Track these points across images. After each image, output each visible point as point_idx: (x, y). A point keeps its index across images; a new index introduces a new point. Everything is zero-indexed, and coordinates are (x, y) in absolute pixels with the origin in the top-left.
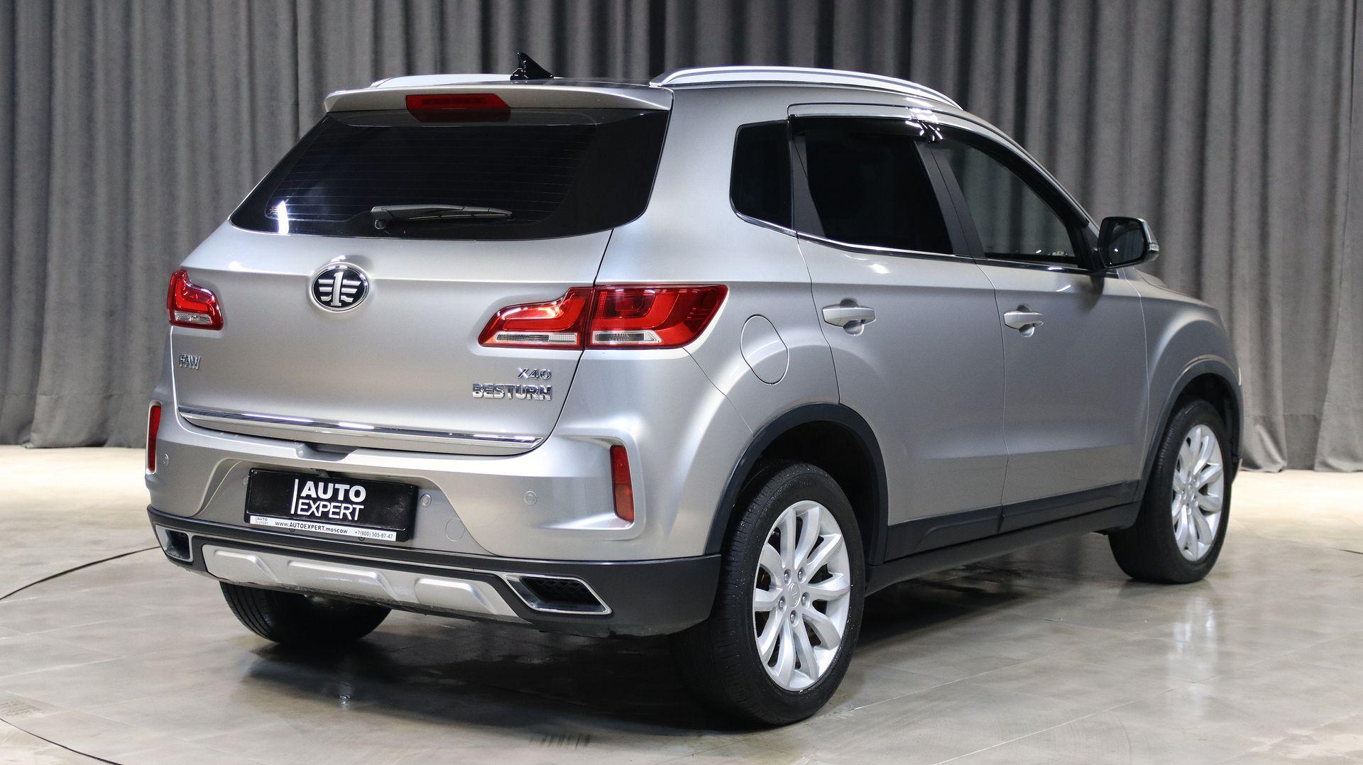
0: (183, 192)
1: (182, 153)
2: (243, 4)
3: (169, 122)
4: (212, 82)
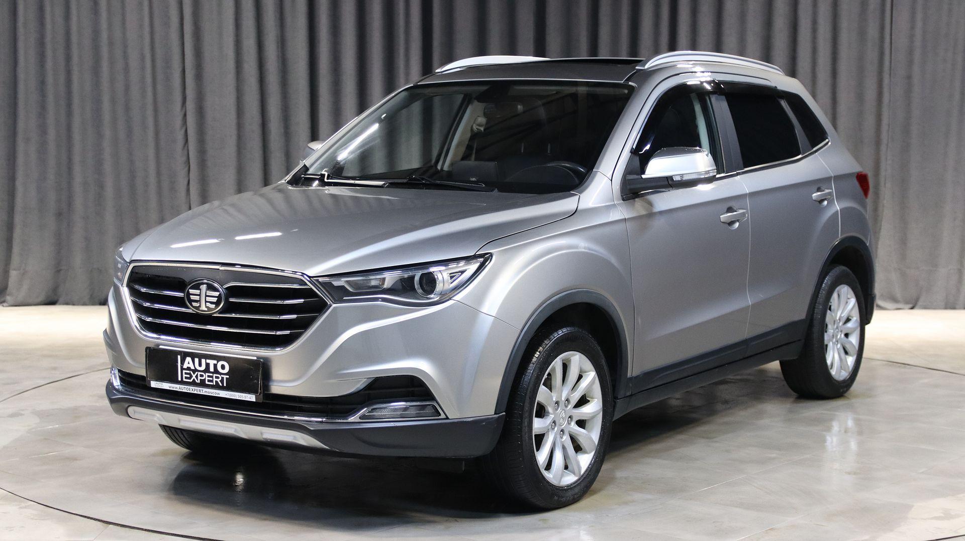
0: (107, 132)
1: (106, 105)
2: (146, 3)
3: (97, 84)
4: (125, 56)
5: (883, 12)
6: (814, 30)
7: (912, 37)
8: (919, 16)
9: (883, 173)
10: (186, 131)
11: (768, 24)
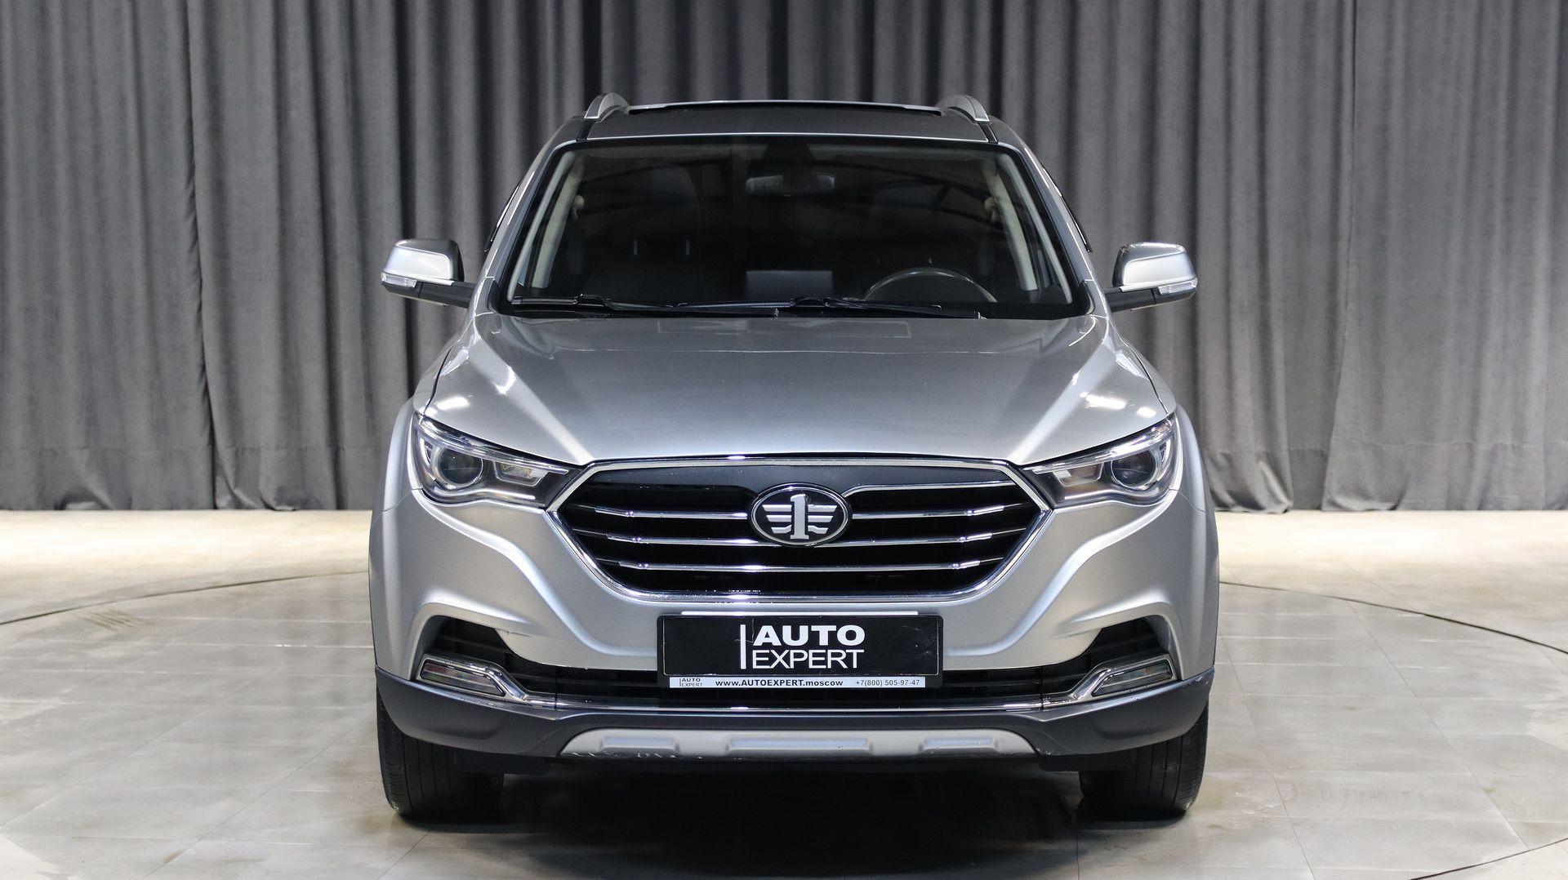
5: (1340, 21)
6: (1228, 52)
7: (1387, 62)
8: (1399, 28)
9: (1342, 287)
10: (195, 222)
11: (1153, 42)
